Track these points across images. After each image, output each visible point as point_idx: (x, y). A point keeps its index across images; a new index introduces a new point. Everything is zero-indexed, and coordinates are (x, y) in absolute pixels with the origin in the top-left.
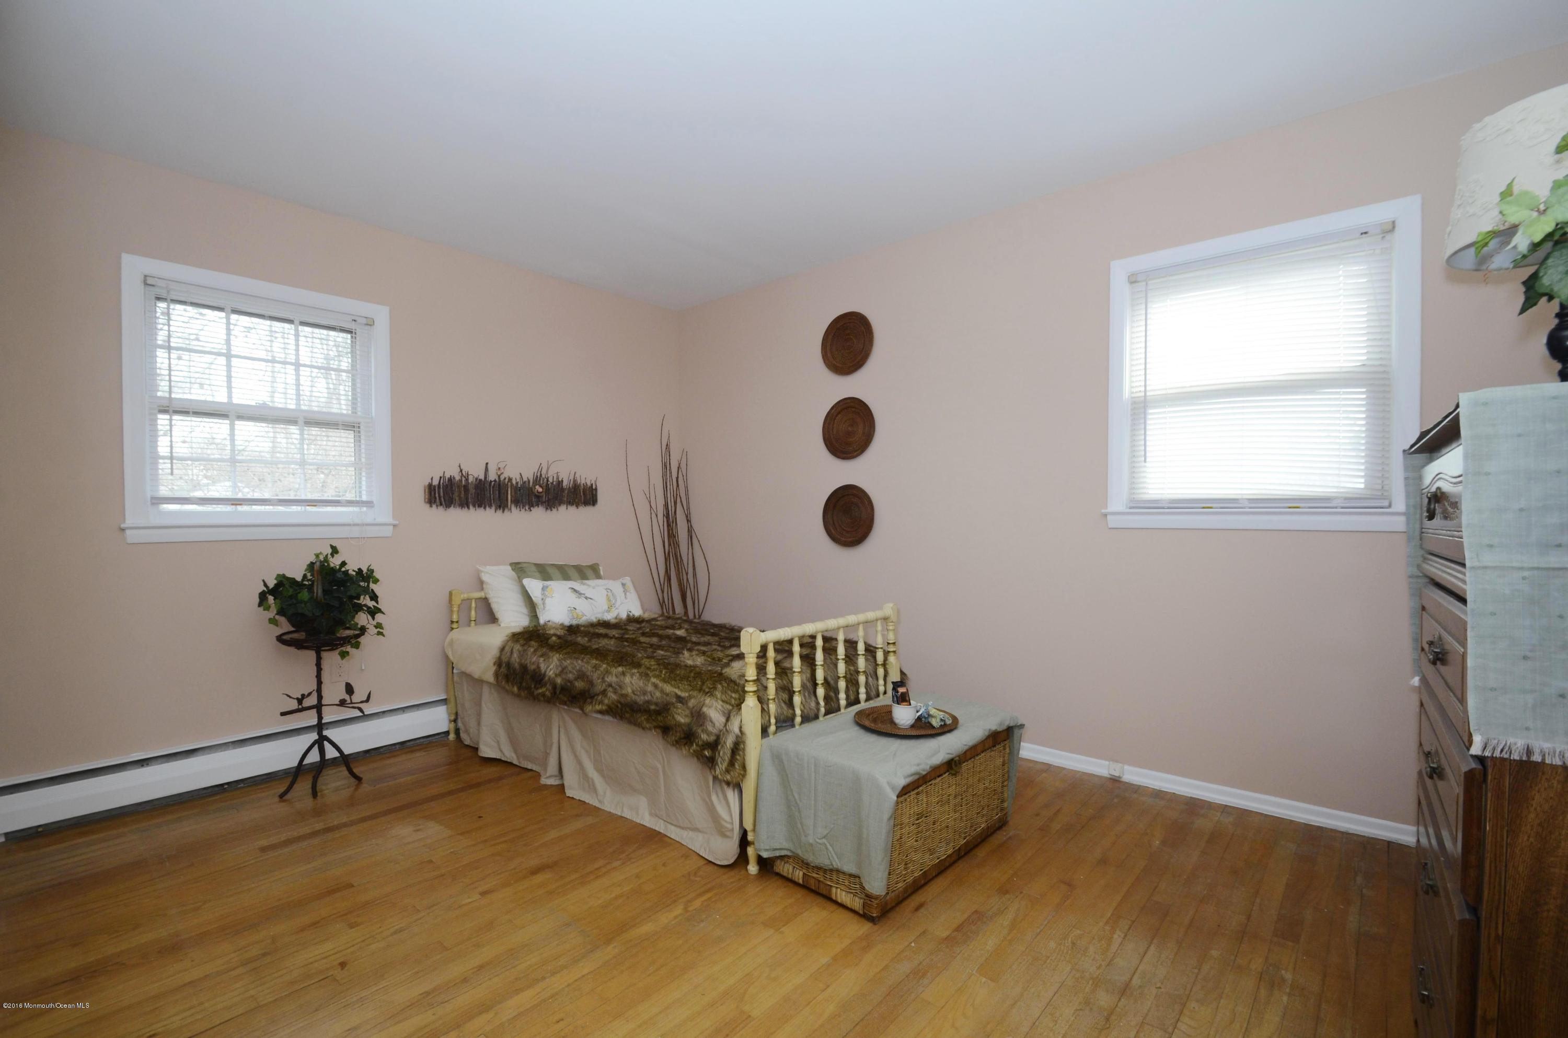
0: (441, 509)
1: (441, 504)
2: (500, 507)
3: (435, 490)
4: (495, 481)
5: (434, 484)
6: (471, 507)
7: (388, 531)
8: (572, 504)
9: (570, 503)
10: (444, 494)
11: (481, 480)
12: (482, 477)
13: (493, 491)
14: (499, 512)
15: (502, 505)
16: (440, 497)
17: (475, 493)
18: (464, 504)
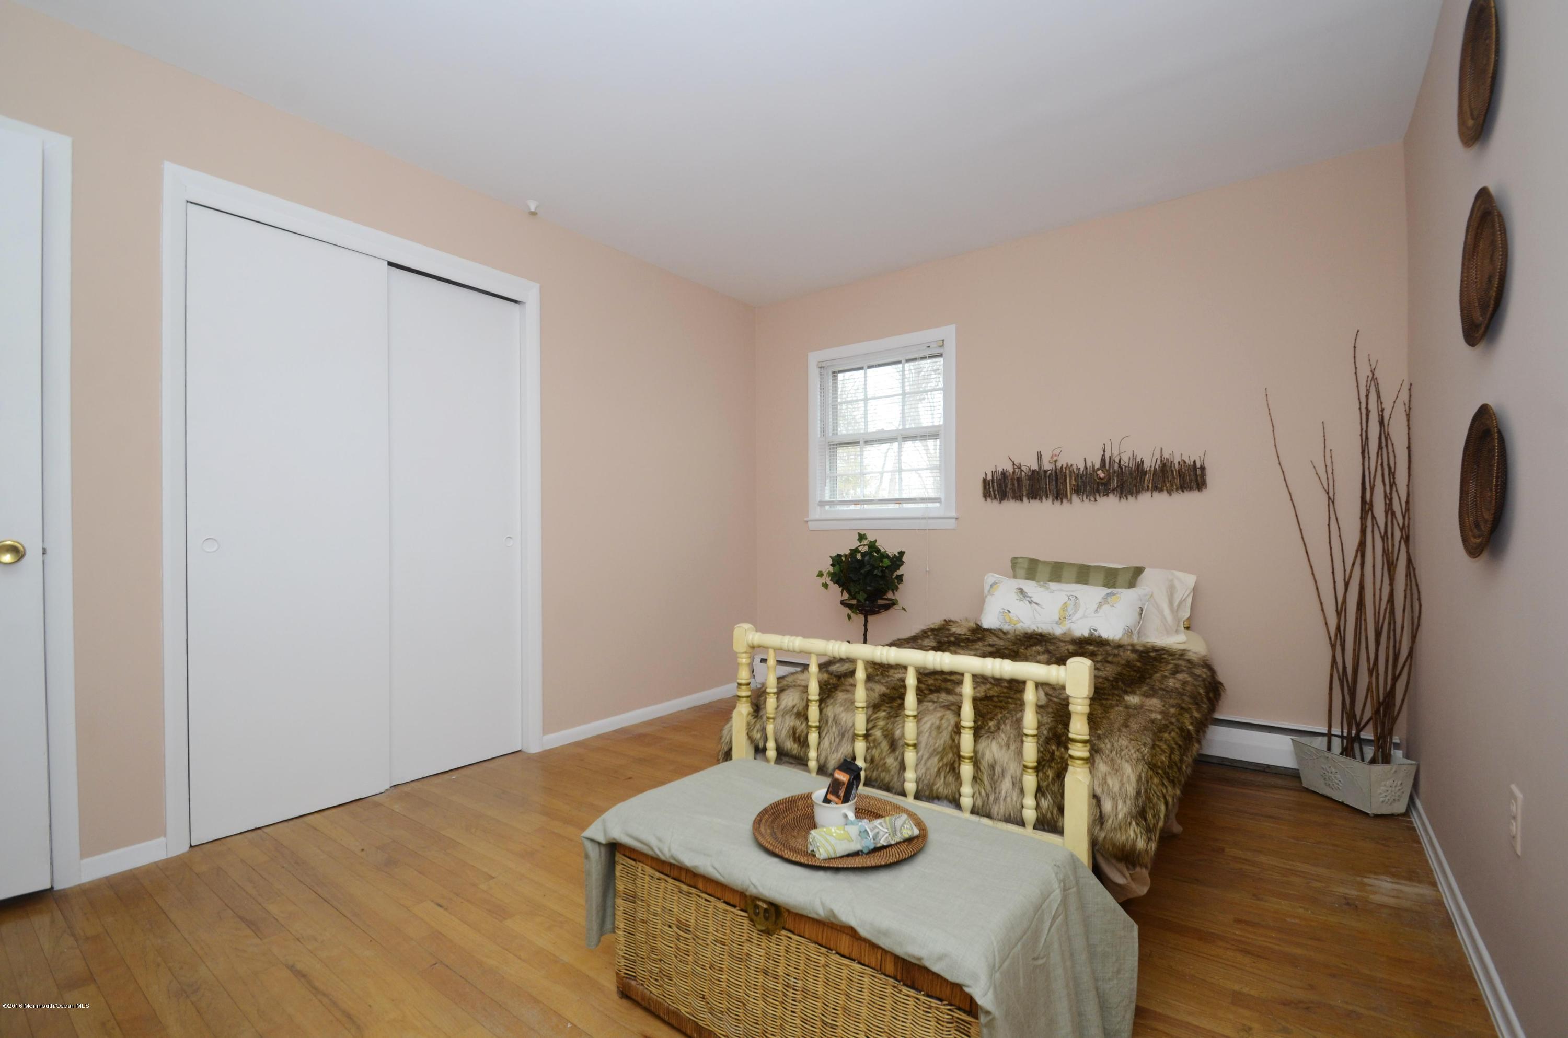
0: (996, 503)
1: (995, 498)
2: (1057, 498)
3: (989, 484)
4: (1052, 470)
5: (988, 479)
6: (1025, 499)
7: (951, 524)
8: (1161, 490)
9: (1157, 488)
10: (998, 488)
11: (1034, 471)
12: (1035, 467)
13: (1049, 481)
14: (1057, 503)
15: (1059, 496)
16: (994, 491)
17: (1029, 485)
18: (1018, 498)
